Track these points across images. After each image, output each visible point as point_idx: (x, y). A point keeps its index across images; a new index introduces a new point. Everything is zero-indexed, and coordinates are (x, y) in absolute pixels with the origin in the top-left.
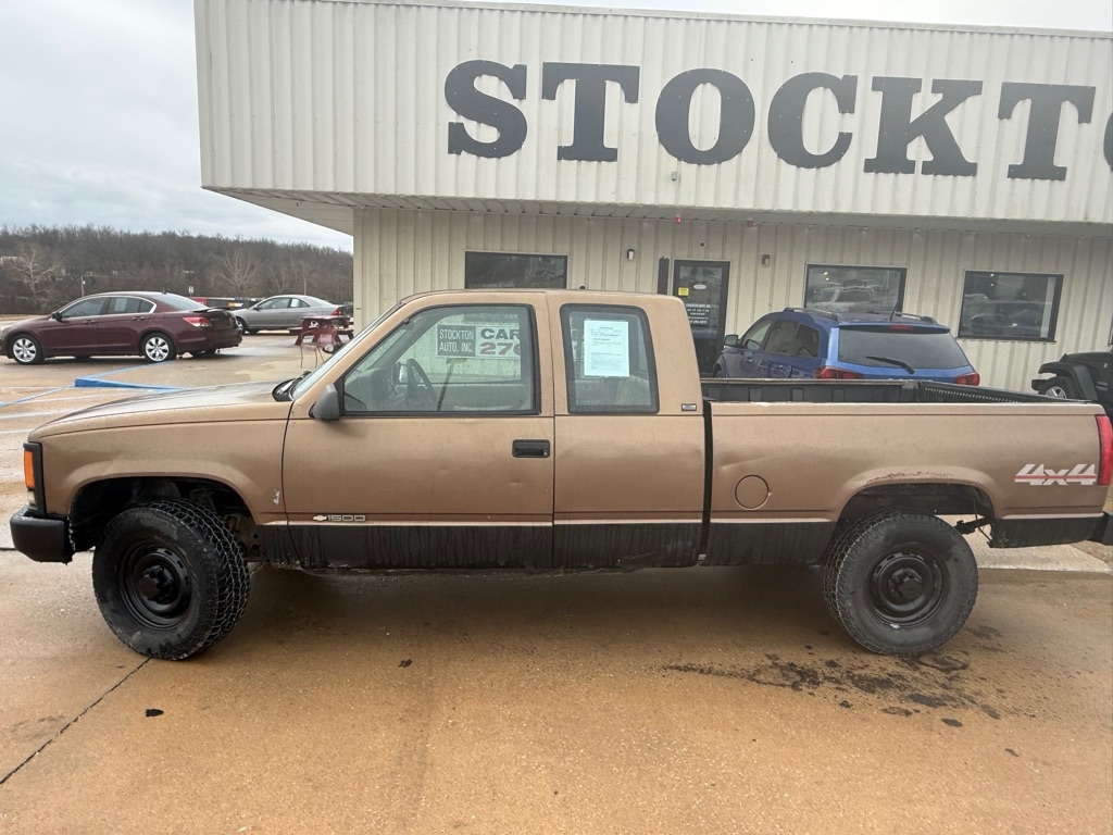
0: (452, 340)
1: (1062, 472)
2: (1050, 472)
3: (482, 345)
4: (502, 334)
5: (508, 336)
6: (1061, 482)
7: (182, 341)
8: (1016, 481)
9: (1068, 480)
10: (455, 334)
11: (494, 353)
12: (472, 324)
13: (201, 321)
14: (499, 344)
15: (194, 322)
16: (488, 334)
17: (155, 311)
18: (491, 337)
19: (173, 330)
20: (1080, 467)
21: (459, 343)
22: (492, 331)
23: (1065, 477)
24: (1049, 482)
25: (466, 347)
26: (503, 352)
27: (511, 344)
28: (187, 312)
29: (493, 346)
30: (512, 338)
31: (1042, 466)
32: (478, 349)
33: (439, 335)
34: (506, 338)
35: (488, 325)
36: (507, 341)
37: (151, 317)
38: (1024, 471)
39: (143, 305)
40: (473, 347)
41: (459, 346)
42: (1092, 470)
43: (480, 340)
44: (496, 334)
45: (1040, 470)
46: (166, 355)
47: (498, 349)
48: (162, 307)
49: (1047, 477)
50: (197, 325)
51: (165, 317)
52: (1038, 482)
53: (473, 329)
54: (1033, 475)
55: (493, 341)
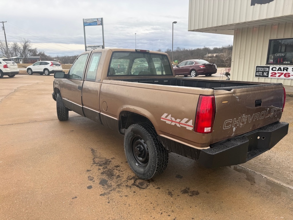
0: (261, 71)
1: (178, 120)
2: (173, 119)
3: (272, 73)
4: (280, 69)
5: (282, 70)
6: (178, 125)
7: (198, 72)
8: (161, 119)
9: (181, 125)
10: (262, 69)
11: (276, 76)
12: (268, 66)
13: (203, 67)
14: (278, 73)
15: (202, 67)
16: (274, 69)
17: (194, 64)
18: (275, 70)
19: (197, 69)
20: (186, 120)
21: (263, 72)
22: (276, 68)
23: (179, 123)
24: (173, 124)
25: (265, 74)
26: (279, 76)
27: (283, 73)
28: (200, 64)
29: (276, 74)
30: (284, 71)
31: (170, 115)
32: (270, 74)
33: (256, 69)
34: (281, 71)
35: (275, 66)
36: (282, 72)
37: (193, 66)
38: (164, 116)
39: (192, 63)
40: (268, 74)
41: (263, 74)
42: (191, 123)
43: (271, 71)
44: (277, 69)
45: (169, 117)
46: (195, 75)
47: (278, 75)
48: (196, 63)
49: (172, 121)
50: (202, 68)
51: (196, 66)
52: (169, 122)
53: (269, 67)
54: (167, 119)
55: (276, 72)
